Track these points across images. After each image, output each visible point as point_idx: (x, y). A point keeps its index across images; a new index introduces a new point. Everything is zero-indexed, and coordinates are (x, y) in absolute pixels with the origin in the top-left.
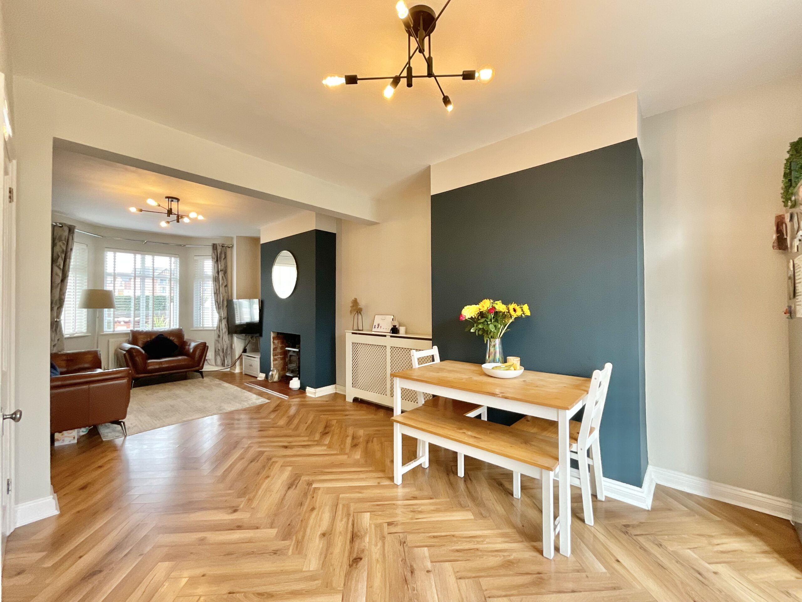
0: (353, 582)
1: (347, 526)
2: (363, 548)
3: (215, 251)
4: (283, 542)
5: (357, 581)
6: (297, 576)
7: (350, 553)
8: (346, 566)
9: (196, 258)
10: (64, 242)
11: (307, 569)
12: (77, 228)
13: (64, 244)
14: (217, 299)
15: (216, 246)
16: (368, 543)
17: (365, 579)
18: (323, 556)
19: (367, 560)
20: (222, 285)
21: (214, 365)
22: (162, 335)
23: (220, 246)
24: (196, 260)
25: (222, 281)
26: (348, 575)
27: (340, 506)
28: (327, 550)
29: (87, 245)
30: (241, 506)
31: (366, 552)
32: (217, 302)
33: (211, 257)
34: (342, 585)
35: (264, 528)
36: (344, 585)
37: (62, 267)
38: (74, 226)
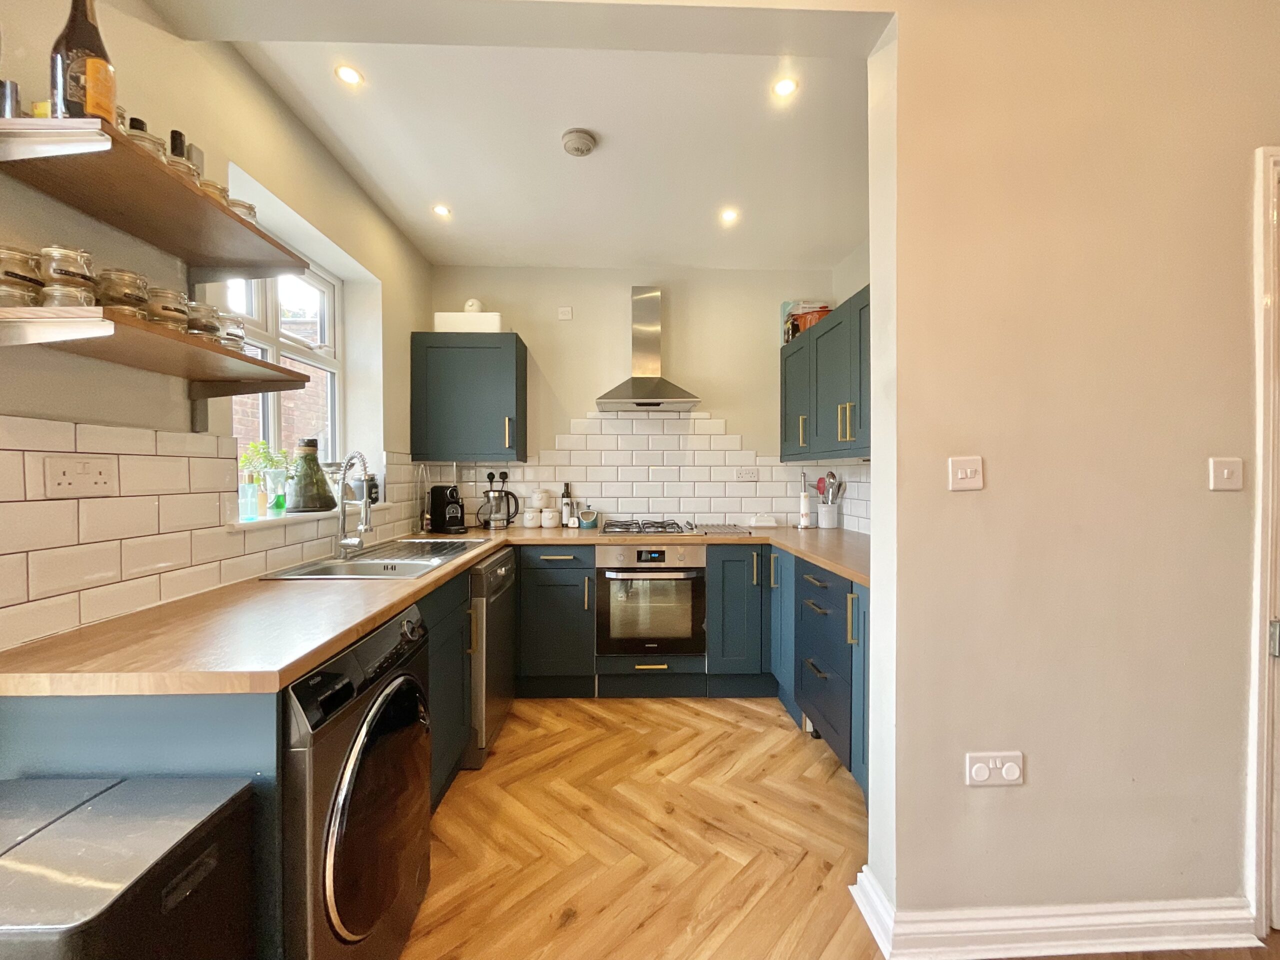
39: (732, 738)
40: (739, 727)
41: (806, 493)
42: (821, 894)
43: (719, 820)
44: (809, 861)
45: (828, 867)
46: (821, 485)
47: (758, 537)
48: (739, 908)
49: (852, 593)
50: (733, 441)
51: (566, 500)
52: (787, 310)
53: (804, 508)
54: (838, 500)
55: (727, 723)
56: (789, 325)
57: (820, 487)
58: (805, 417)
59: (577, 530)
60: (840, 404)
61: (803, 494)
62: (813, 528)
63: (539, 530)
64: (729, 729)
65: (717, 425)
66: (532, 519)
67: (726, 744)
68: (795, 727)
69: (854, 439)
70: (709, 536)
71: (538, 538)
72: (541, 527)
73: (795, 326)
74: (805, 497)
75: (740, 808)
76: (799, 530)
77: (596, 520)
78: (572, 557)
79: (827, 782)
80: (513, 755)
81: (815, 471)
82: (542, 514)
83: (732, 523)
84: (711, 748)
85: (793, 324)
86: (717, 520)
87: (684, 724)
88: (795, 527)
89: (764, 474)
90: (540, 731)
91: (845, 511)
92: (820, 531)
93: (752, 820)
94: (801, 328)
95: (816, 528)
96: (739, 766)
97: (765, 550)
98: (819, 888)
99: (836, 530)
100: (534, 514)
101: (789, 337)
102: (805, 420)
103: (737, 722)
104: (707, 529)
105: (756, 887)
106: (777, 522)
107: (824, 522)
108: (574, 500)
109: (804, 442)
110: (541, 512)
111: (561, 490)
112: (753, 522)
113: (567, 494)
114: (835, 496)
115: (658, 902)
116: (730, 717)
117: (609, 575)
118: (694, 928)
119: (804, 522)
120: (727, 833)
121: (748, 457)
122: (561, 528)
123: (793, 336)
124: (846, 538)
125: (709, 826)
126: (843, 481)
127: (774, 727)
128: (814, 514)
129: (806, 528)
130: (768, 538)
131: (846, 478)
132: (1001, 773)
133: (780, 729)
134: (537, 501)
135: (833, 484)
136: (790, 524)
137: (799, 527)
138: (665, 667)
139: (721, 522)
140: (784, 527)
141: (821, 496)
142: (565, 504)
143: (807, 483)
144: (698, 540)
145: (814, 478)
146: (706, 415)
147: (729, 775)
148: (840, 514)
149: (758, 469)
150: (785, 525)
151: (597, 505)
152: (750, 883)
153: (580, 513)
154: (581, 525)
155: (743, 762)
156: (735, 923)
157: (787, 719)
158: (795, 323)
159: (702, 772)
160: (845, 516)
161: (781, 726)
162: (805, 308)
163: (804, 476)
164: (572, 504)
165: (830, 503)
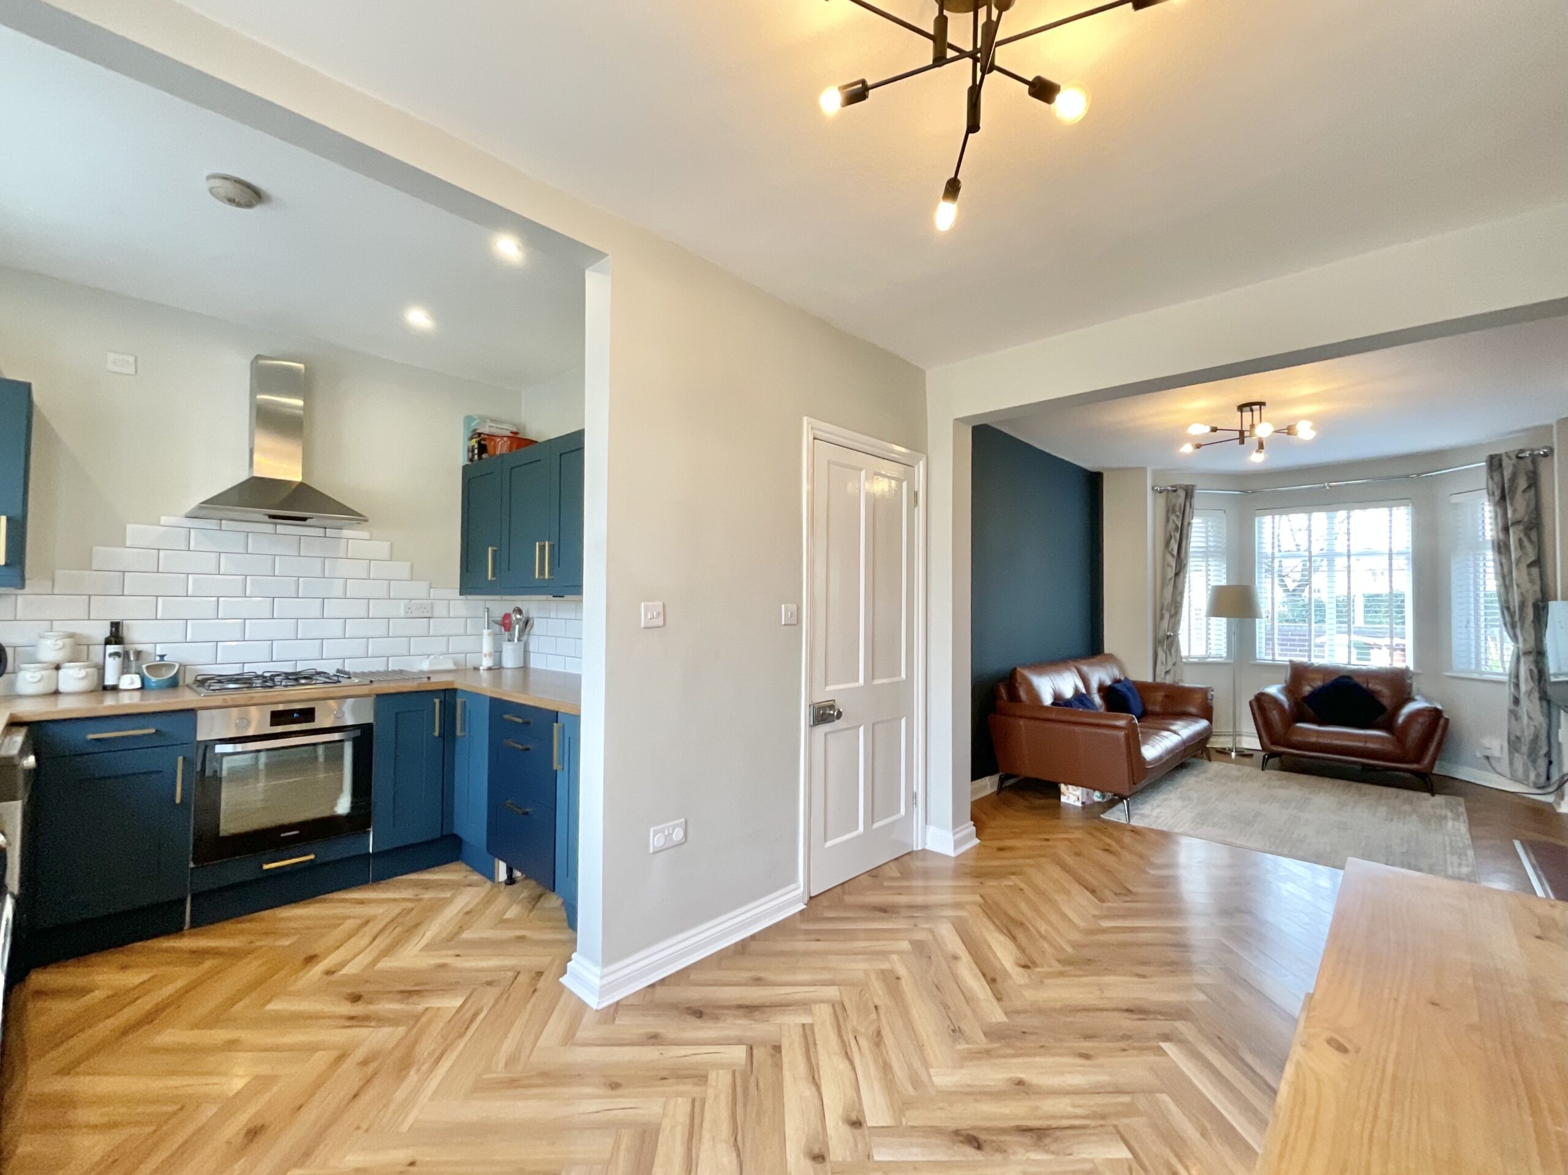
0: (920, 1140)
1: (1063, 1117)
2: (1010, 1151)
3: (1497, 477)
4: (981, 1034)
5: (924, 1146)
6: (917, 1065)
7: (988, 1130)
8: (953, 1125)
9: (1455, 499)
10: (1178, 513)
11: (932, 1074)
12: (1197, 488)
13: (1178, 516)
14: (1507, 601)
15: (1500, 460)
16: (1027, 1159)
17: (932, 1158)
18: (968, 1089)
19: (979, 1159)
20: (1518, 561)
21: (1509, 775)
22: (1349, 677)
23: (1510, 458)
24: (1455, 504)
25: (1520, 553)
26: (936, 1131)
27: (1126, 1099)
28: (985, 1094)
29: (1225, 512)
30: (1037, 970)
31: (998, 1157)
32: (1508, 608)
33: (1485, 491)
34: (911, 1123)
35: (1001, 1007)
36: (912, 1127)
37: (1175, 552)
38: (1193, 486)
39: (414, 912)
40: (421, 900)
41: (490, 631)
42: (537, 994)
43: (422, 984)
44: (521, 978)
45: (540, 974)
46: (507, 621)
47: (440, 681)
48: (461, 1036)
49: (557, 722)
50: (402, 568)
51: (111, 648)
52: (473, 424)
53: (487, 646)
54: (524, 638)
55: (404, 900)
56: (474, 442)
57: (506, 623)
58: (495, 548)
59: (137, 694)
60: (539, 541)
61: (486, 632)
62: (497, 668)
63: (52, 698)
64: (410, 905)
65: (381, 548)
66: (39, 681)
67: (410, 920)
68: (485, 883)
69: (552, 577)
70: (375, 685)
71: (52, 708)
72: (56, 693)
73: (482, 445)
74: (489, 634)
75: (443, 966)
76: (481, 671)
77: (175, 677)
78: (153, 731)
79: (528, 916)
80: (60, 1036)
81: (501, 605)
82: (61, 672)
83: (396, 668)
84: (391, 929)
85: (479, 443)
86: (378, 666)
87: (346, 918)
88: (476, 669)
89: (440, 609)
90: (98, 995)
91: (532, 647)
92: (504, 671)
93: (461, 970)
94: (490, 449)
95: (500, 668)
96: (429, 935)
97: (448, 695)
98: (535, 990)
99: (522, 669)
100: (44, 673)
101: (473, 456)
102: (494, 552)
103: (417, 895)
104: (370, 677)
105: (475, 1015)
106: (455, 664)
107: (510, 660)
108: (131, 648)
109: (494, 575)
110: (58, 668)
111: (105, 632)
112: (425, 666)
113: (116, 636)
114: (522, 632)
115: (369, 1073)
116: (408, 894)
117: (220, 749)
118: (418, 1070)
119: (487, 662)
120: (431, 991)
121: (419, 588)
122: (101, 692)
123: (480, 454)
124: (532, 677)
125: (410, 993)
126: (530, 616)
127: (463, 888)
128: (498, 653)
129: (489, 669)
130: (452, 683)
131: (533, 614)
132: (672, 837)
133: (470, 888)
134: (50, 650)
135: (520, 619)
136: (470, 665)
137: (481, 668)
138: (312, 857)
139: (382, 668)
140: (462, 670)
141: (507, 633)
142: (111, 655)
143: (491, 619)
144: (365, 690)
145: (498, 614)
146: (365, 535)
147: (423, 943)
148: (526, 652)
149: (432, 604)
150: (464, 668)
151: (175, 654)
152: (469, 1014)
153: (144, 666)
154: (146, 684)
155: (433, 930)
156: (460, 1048)
157: (476, 877)
158: (483, 442)
159: (386, 952)
160: (531, 654)
161: (470, 885)
162: (493, 427)
163: (488, 611)
164: (126, 654)
165: (516, 640)
